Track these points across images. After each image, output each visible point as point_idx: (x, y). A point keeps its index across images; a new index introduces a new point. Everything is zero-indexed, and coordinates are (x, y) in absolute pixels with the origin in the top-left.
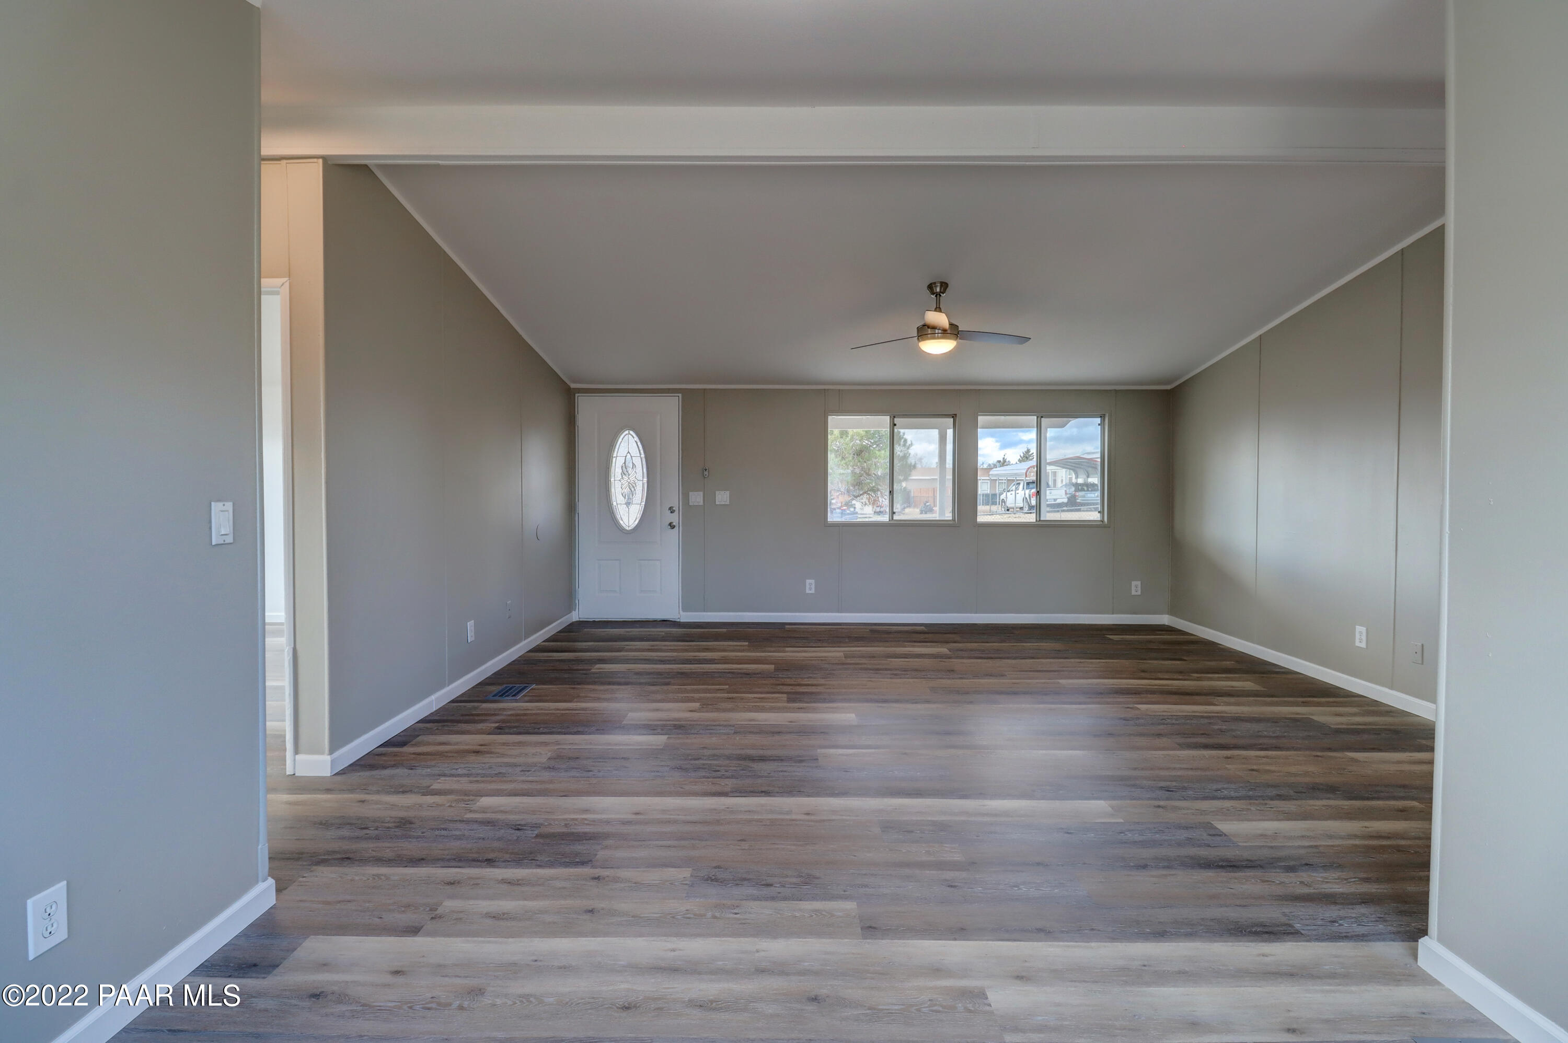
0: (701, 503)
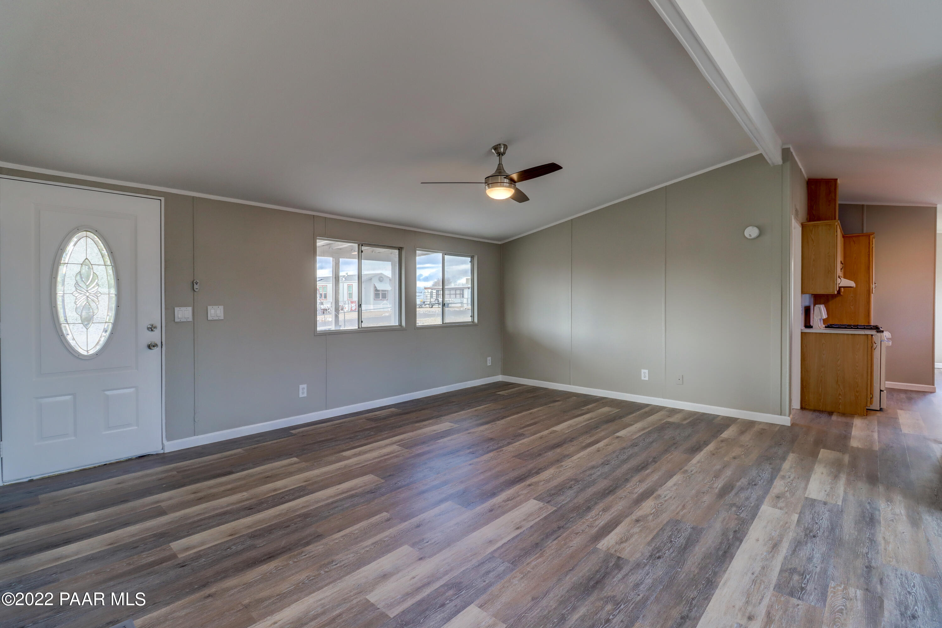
0: (190, 319)
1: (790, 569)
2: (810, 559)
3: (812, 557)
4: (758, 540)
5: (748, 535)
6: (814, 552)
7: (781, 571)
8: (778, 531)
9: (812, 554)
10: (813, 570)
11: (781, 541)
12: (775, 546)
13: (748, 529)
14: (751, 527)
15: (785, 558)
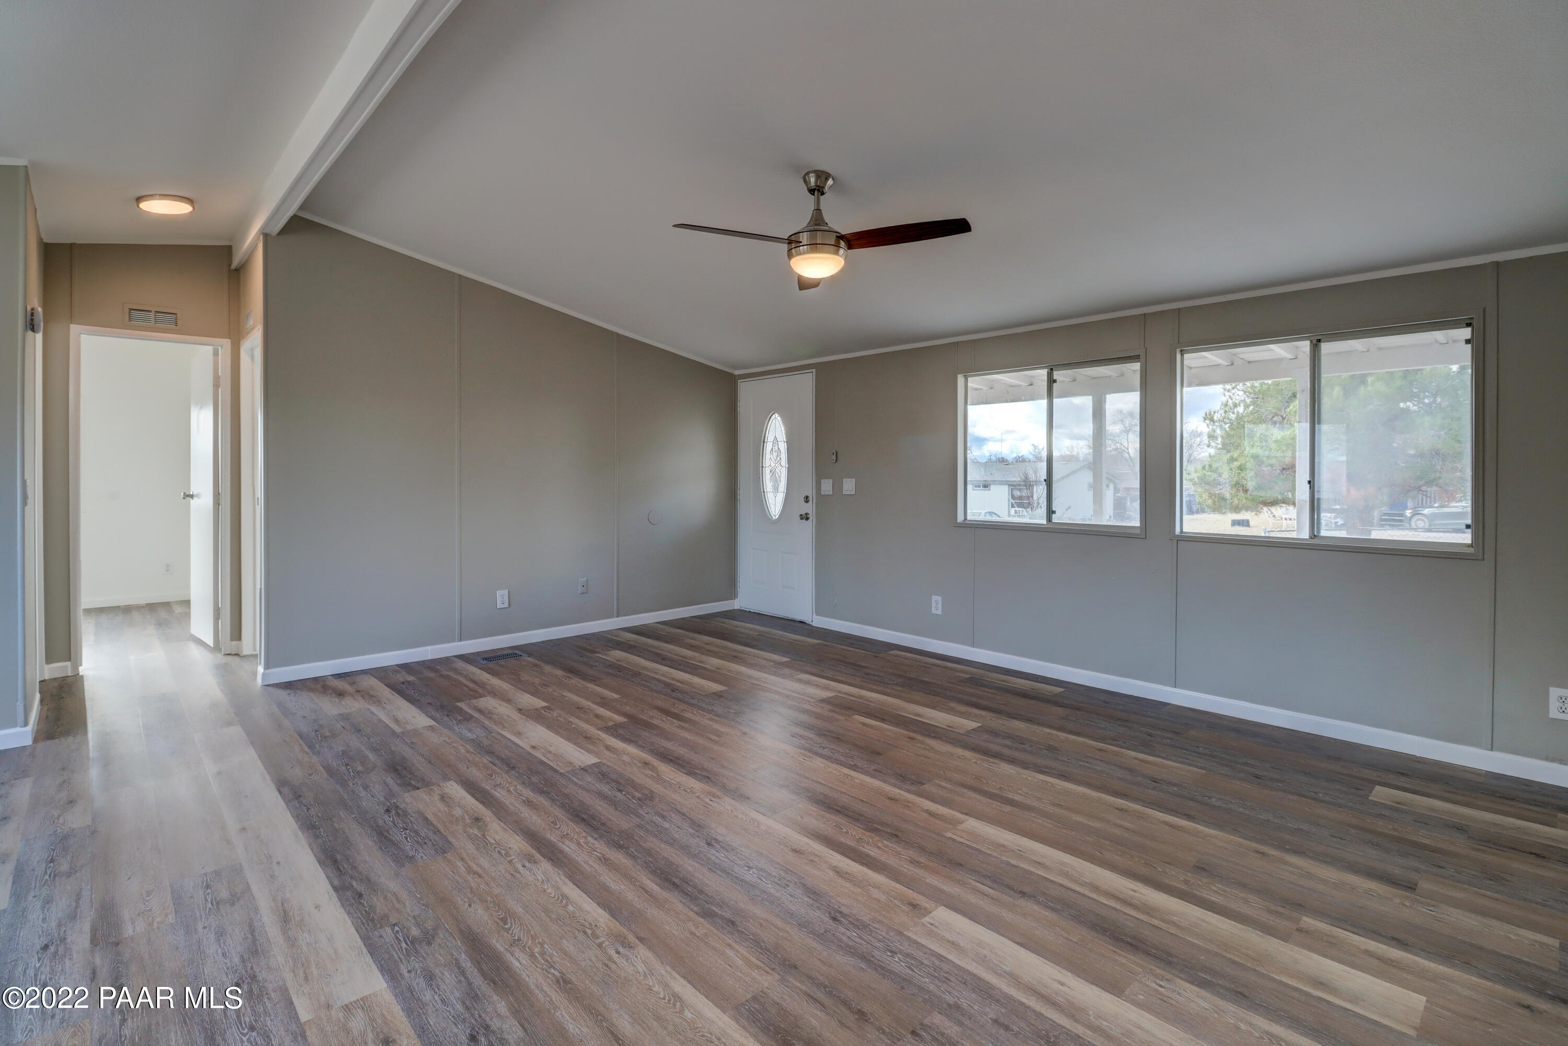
0: (831, 492)
1: (239, 899)
2: (220, 934)
3: (219, 940)
4: (317, 907)
5: (338, 904)
6: (219, 951)
7: (248, 889)
8: (304, 948)
9: (222, 945)
10: (208, 919)
11: (285, 932)
12: (285, 918)
13: (349, 913)
14: (349, 921)
15: (256, 909)
